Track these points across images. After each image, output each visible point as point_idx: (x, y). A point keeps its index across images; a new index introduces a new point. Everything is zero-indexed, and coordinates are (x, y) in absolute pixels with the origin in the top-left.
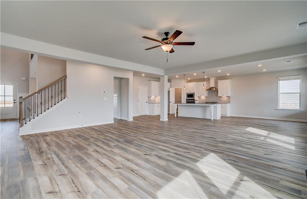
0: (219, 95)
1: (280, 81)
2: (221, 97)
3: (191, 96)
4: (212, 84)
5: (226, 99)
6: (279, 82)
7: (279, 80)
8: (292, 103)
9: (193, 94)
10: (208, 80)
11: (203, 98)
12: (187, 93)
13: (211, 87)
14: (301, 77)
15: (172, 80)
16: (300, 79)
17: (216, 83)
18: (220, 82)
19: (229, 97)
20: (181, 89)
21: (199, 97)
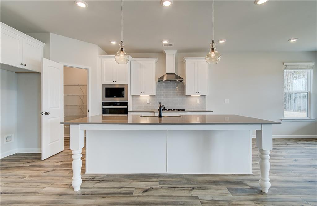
0: (187, 93)
2: (190, 95)
3: (115, 92)
4: (170, 67)
5: (198, 101)
6: (285, 71)
9: (123, 89)
10: (161, 54)
12: (103, 85)
13: (167, 72)
15: (52, 35)
17: (180, 63)
18: (190, 63)
19: (203, 96)
20: (87, 70)
21: (135, 97)
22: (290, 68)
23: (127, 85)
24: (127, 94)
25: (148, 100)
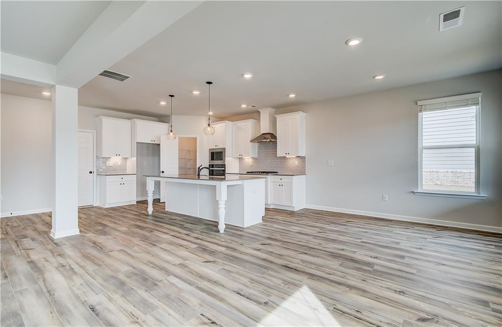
0: (280, 154)
1: (424, 113)
2: (283, 157)
3: (217, 155)
4: (265, 128)
5: (296, 162)
6: (420, 114)
7: (421, 111)
8: (447, 172)
9: (222, 152)
10: (258, 118)
11: (248, 160)
12: (210, 150)
13: (262, 132)
14: (479, 96)
15: (174, 118)
16: (477, 104)
17: (274, 123)
18: (280, 119)
19: (302, 158)
20: (196, 138)
21: (241, 159)
22: (430, 109)
23: (224, 149)
24: (225, 157)
25: (251, 162)
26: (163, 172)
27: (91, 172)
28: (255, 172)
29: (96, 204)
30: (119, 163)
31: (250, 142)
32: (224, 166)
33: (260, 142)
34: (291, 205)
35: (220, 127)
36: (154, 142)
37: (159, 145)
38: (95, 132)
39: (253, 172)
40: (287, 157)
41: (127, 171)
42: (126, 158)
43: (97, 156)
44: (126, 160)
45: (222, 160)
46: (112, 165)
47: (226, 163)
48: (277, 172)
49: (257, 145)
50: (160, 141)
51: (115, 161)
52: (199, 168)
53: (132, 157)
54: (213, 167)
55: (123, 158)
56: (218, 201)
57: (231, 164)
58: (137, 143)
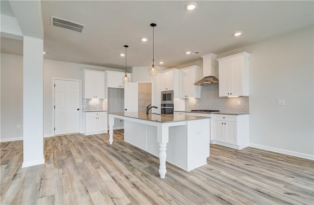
3: (167, 96)
4: (207, 71)
5: (239, 102)
9: (171, 94)
10: (199, 61)
11: (193, 100)
12: (162, 92)
18: (223, 63)
20: (151, 83)
21: (186, 99)
23: (173, 91)
24: (173, 98)
25: (195, 102)
26: (126, 110)
27: (78, 110)
28: (199, 110)
29: (82, 132)
30: (98, 103)
31: (194, 84)
32: (172, 105)
33: (202, 85)
34: (235, 144)
35: (169, 74)
36: (121, 88)
37: (123, 89)
38: (81, 81)
39: (197, 111)
40: (228, 97)
41: (103, 108)
42: (102, 99)
43: (83, 98)
44: (103, 101)
45: (171, 100)
46: (92, 104)
47: (174, 103)
48: (219, 111)
49: (200, 87)
50: (124, 86)
51: (95, 101)
52: (148, 107)
53: (105, 98)
54: (165, 106)
55: (100, 99)
56: (159, 144)
57: (178, 104)
58: (108, 88)
